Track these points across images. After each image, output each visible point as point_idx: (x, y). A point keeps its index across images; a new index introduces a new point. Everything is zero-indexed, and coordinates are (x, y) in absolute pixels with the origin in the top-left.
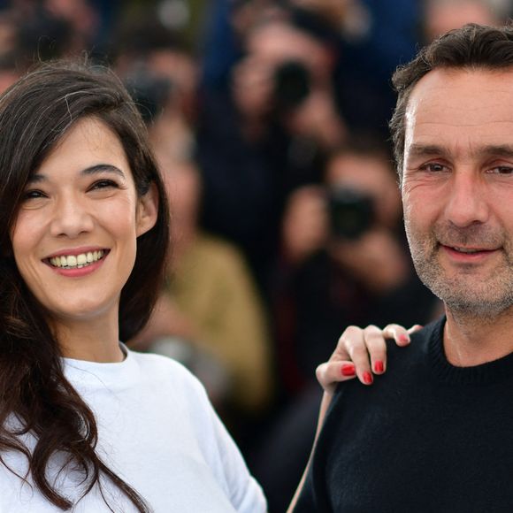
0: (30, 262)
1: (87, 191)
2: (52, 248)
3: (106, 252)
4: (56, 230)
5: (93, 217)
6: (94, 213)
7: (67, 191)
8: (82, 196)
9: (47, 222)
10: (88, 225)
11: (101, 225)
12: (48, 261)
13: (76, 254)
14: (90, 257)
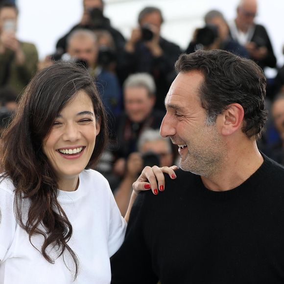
0: (51, 151)
1: (78, 122)
2: (62, 145)
3: (84, 147)
4: (65, 138)
5: (80, 132)
6: (81, 131)
7: (70, 122)
8: (76, 123)
9: (61, 134)
10: (79, 136)
11: (84, 136)
12: (59, 151)
13: (73, 149)
14: (78, 150)
